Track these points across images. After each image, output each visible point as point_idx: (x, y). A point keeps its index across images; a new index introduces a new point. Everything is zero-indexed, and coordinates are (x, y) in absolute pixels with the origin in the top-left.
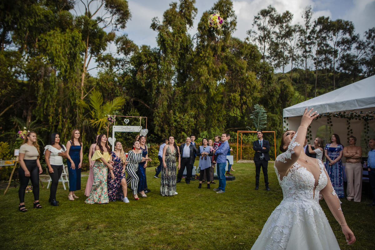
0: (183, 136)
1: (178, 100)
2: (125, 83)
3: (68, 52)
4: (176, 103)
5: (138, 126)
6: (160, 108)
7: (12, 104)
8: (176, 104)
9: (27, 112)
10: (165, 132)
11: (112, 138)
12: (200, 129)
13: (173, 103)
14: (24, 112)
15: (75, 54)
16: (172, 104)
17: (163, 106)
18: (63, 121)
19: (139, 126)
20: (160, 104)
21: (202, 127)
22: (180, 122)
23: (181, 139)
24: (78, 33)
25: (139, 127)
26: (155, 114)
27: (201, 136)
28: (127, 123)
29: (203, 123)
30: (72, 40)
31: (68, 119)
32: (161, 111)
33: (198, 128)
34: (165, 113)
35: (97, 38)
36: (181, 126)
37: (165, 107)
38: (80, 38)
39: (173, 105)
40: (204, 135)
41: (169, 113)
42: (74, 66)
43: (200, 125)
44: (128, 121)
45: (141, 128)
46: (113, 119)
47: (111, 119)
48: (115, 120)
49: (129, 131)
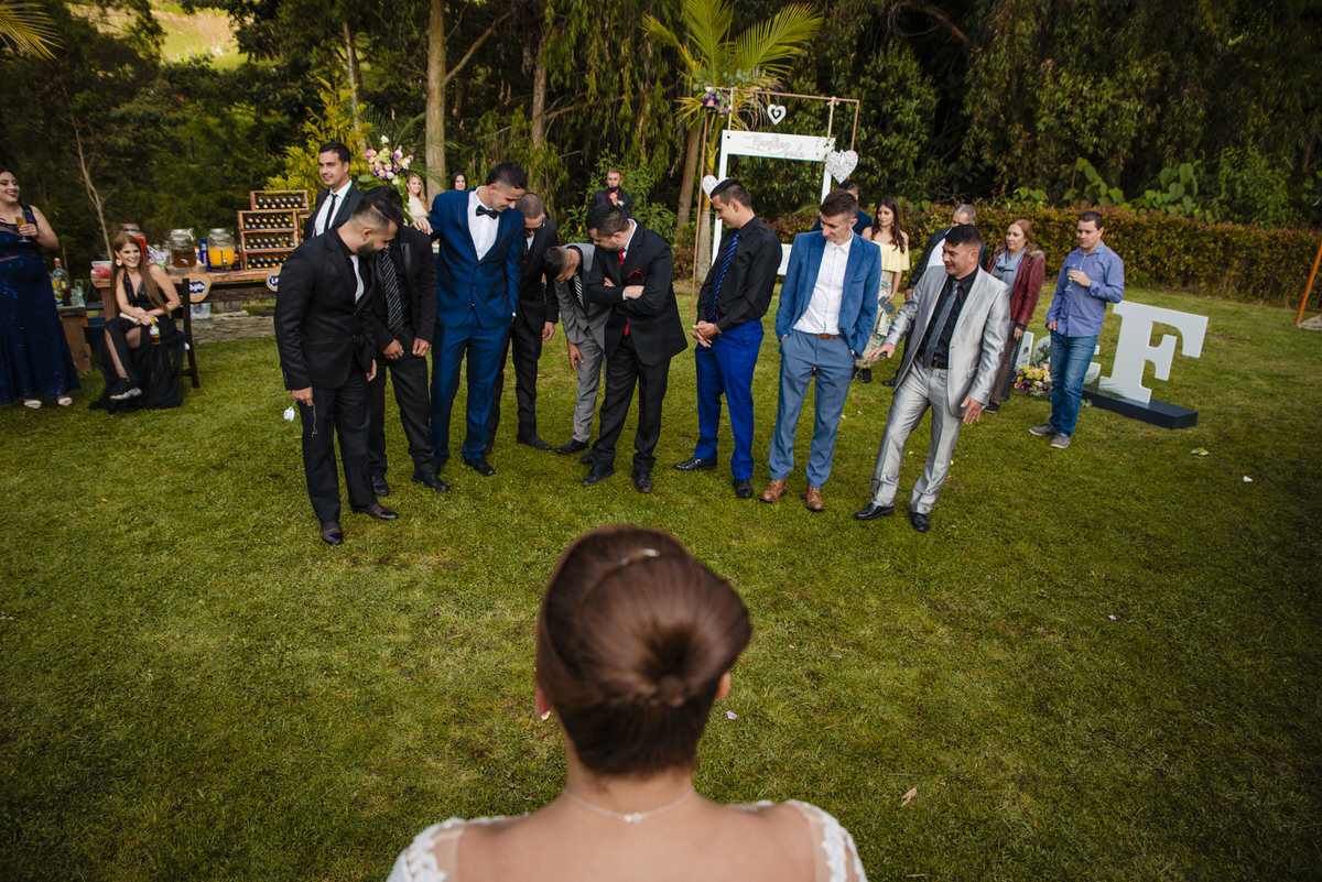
0: (1082, 174)
1: (1087, 13)
4: (1075, 27)
5: (819, 135)
6: (997, 52)
7: (489, 26)
8: (1073, 34)
9: (534, 55)
10: (1009, 153)
12: (1170, 149)
13: (1066, 25)
14: (526, 54)
16: (1057, 30)
17: (1011, 40)
18: (636, 91)
19: (826, 135)
20: (1002, 32)
21: (1185, 143)
22: (1071, 113)
23: (1069, 186)
26: (976, 73)
27: (1163, 183)
28: (776, 122)
29: (1189, 126)
31: (658, 83)
32: (1001, 61)
33: (1163, 147)
34: (1019, 71)
36: (1074, 134)
37: (1022, 45)
39: (1061, 36)
40: (1177, 180)
41: (1036, 72)
43: (1175, 131)
44: (780, 112)
45: (832, 147)
46: (722, 104)
47: (716, 102)
48: (730, 107)
49: (782, 156)
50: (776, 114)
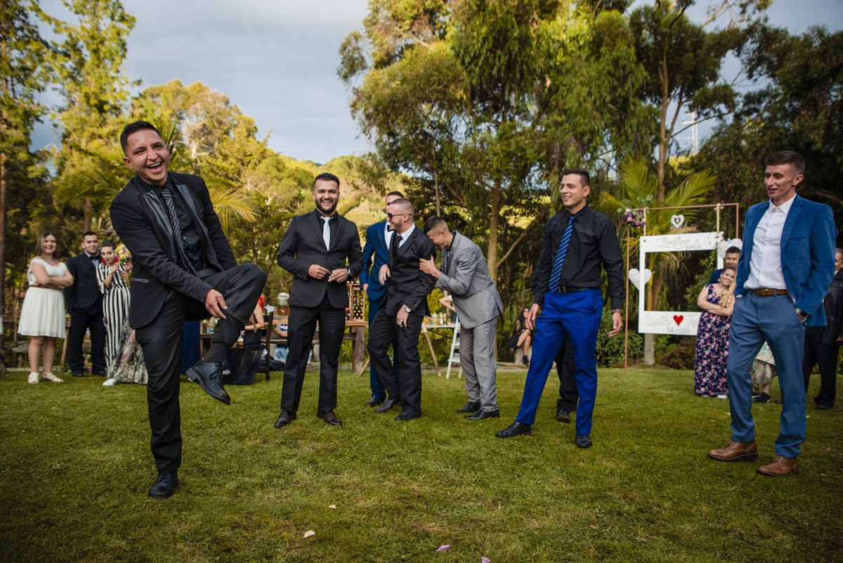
2: (767, 150)
3: (608, 99)
5: (710, 231)
11: (639, 269)
15: (626, 100)
19: (715, 230)
24: (626, 47)
25: (714, 234)
28: (678, 226)
30: (615, 70)
35: (686, 52)
38: (631, 59)
42: (627, 127)
44: (680, 219)
45: (721, 238)
46: (638, 218)
47: (633, 217)
48: (644, 220)
49: (684, 249)
50: (678, 221)
